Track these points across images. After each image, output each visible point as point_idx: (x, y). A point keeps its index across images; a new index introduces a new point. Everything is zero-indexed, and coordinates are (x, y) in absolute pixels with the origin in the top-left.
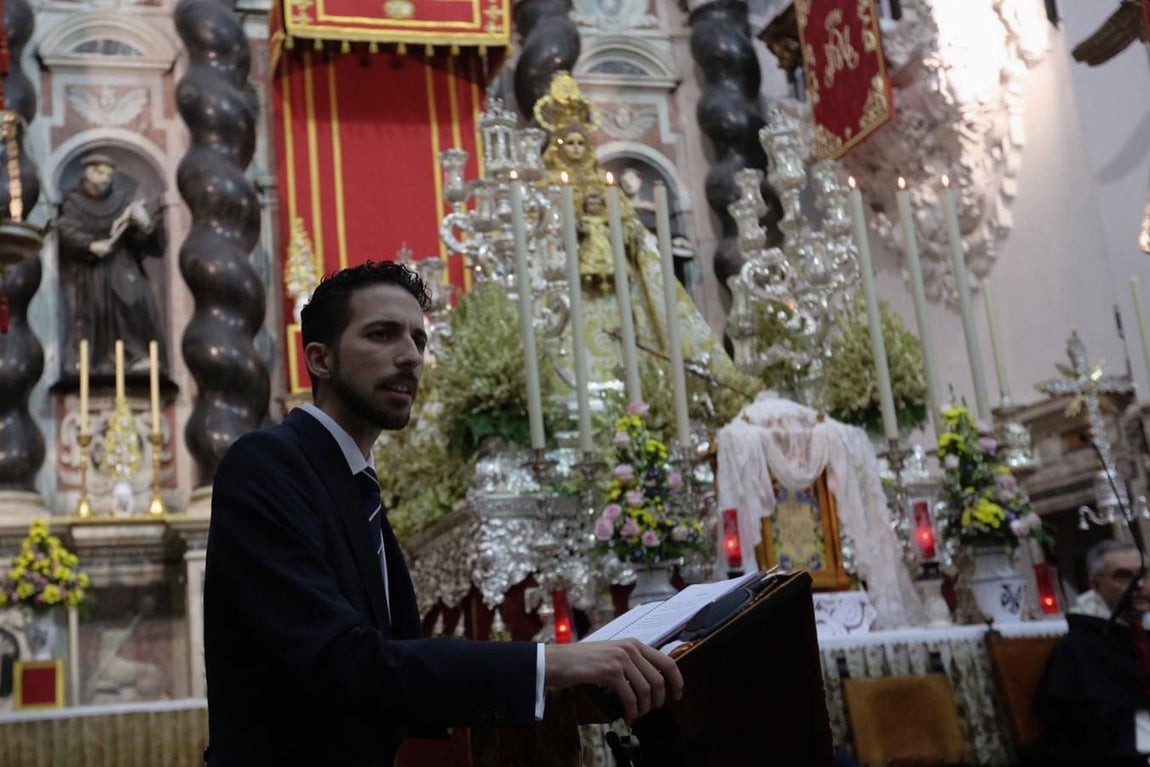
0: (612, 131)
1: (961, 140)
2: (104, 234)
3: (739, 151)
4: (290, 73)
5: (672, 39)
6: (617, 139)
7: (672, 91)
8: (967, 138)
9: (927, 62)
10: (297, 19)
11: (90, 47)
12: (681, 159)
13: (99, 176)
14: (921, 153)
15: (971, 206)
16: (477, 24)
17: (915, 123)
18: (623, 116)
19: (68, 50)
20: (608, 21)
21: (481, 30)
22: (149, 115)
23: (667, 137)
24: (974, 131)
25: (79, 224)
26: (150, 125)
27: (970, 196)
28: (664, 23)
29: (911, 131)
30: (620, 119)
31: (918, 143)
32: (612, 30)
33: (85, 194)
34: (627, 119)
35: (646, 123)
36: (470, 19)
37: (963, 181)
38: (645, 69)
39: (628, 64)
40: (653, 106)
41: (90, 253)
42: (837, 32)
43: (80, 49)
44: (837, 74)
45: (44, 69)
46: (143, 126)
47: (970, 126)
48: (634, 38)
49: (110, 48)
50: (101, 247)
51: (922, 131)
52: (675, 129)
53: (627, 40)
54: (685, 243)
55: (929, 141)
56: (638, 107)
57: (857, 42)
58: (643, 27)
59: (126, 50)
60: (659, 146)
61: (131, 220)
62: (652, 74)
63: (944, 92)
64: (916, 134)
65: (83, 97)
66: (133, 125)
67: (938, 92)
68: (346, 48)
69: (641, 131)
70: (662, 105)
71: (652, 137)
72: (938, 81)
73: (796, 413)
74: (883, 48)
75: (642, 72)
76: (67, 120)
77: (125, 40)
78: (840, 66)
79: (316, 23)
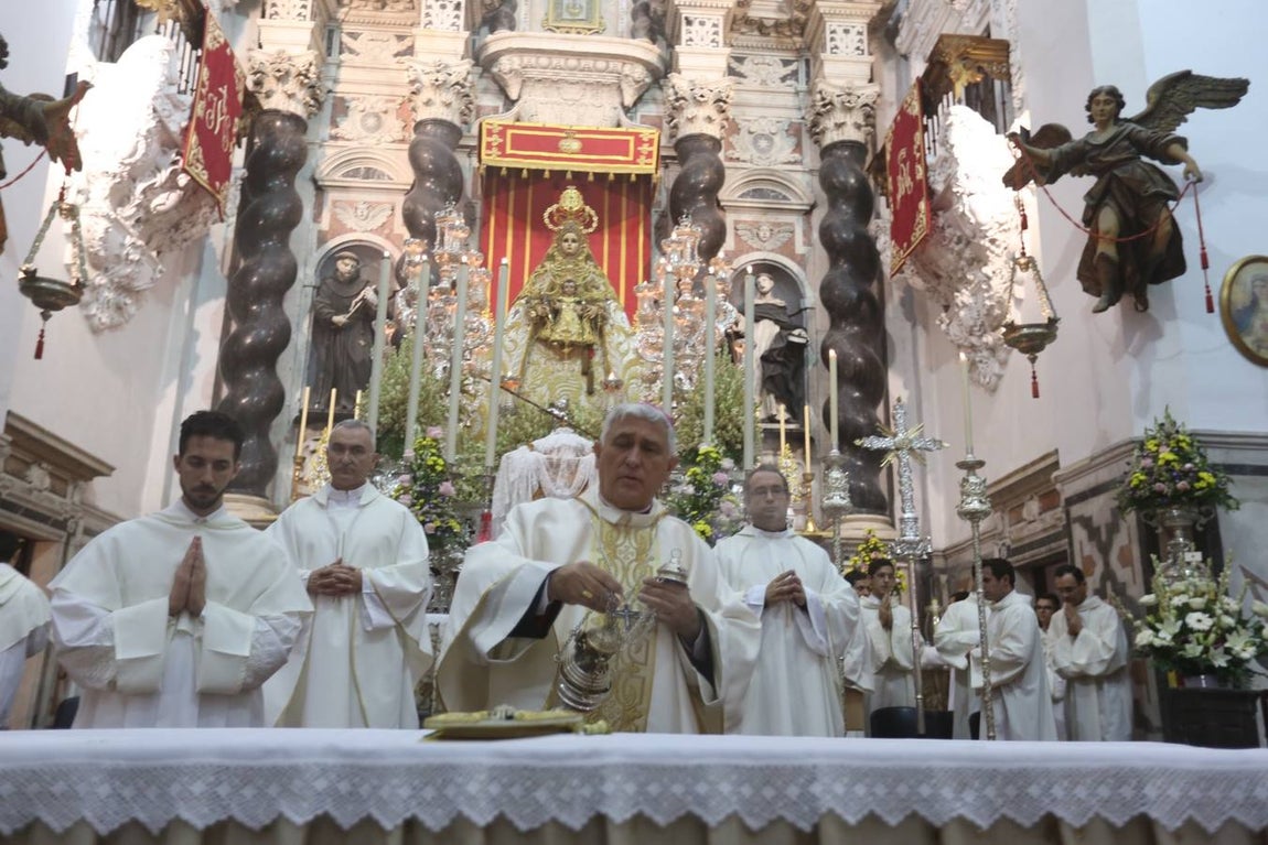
0: (755, 244)
1: (988, 253)
2: (345, 310)
3: (846, 261)
4: (498, 194)
5: (811, 172)
6: (758, 250)
7: (808, 213)
8: (992, 252)
9: (955, 190)
10: (489, 152)
11: (355, 173)
12: (810, 267)
13: (345, 267)
14: (963, 263)
15: (992, 306)
16: (631, 158)
17: (955, 239)
18: (765, 231)
19: (337, 176)
20: (759, 158)
21: (634, 162)
22: (392, 224)
23: (800, 248)
24: (998, 246)
25: (328, 302)
26: (392, 230)
27: (990, 298)
28: (807, 160)
29: (952, 245)
30: (761, 234)
31: (960, 254)
32: (763, 164)
33: (336, 279)
34: (768, 234)
35: (784, 237)
36: (627, 154)
37: (984, 287)
38: (787, 195)
39: (773, 191)
40: (791, 224)
41: (333, 324)
42: (902, 165)
43: (346, 175)
44: (902, 197)
45: (320, 189)
46: (386, 231)
47: (993, 241)
48: (777, 171)
49: (369, 173)
50: (340, 319)
51: (961, 246)
52: (808, 243)
53: (772, 172)
54: (803, 333)
55: (967, 254)
56: (779, 225)
57: (913, 174)
58: (789, 163)
59: (381, 175)
60: (792, 256)
61: (363, 299)
62: (793, 201)
63: (967, 213)
64: (957, 248)
65: (344, 209)
66: (379, 231)
67: (963, 213)
68: (547, 175)
69: (779, 244)
70: (797, 222)
71: (787, 248)
72: (964, 205)
73: (574, 444)
74: (927, 178)
75: (785, 198)
76: (331, 226)
77: (379, 168)
78: (903, 192)
79: (504, 155)
